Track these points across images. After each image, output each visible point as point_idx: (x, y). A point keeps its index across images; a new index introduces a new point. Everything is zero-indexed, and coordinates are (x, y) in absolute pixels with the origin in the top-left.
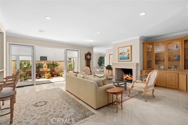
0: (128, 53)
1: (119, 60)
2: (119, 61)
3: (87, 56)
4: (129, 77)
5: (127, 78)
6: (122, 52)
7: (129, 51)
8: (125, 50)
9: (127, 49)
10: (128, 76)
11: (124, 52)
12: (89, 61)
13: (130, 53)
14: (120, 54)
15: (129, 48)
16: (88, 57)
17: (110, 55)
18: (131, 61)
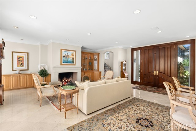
0: (72, 57)
1: (63, 64)
6: (67, 55)
7: (73, 56)
8: (70, 54)
9: (72, 53)
11: (68, 56)
14: (64, 56)
17: (14, 53)
18: (75, 65)
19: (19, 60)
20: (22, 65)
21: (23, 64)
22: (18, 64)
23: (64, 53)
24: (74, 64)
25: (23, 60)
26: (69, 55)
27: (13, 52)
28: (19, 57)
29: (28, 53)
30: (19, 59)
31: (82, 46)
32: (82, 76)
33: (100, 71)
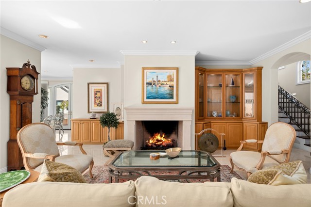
0: (169, 83)
1: (146, 100)
2: (144, 103)
3: (22, 77)
4: (162, 139)
5: (158, 141)
6: (155, 79)
7: (172, 80)
8: (163, 77)
9: (168, 74)
10: (159, 137)
11: (159, 81)
12: (29, 98)
13: (174, 83)
14: (149, 84)
15: (171, 74)
16: (26, 82)
17: (90, 85)
18: (176, 103)
19: (97, 96)
20: (100, 104)
21: (101, 102)
22: (95, 103)
23: (150, 77)
24: (174, 100)
25: (101, 95)
26: (161, 81)
27: (88, 84)
28: (97, 92)
29: (107, 84)
30: (96, 94)
31: (194, 54)
32: (196, 132)
33: (264, 120)
